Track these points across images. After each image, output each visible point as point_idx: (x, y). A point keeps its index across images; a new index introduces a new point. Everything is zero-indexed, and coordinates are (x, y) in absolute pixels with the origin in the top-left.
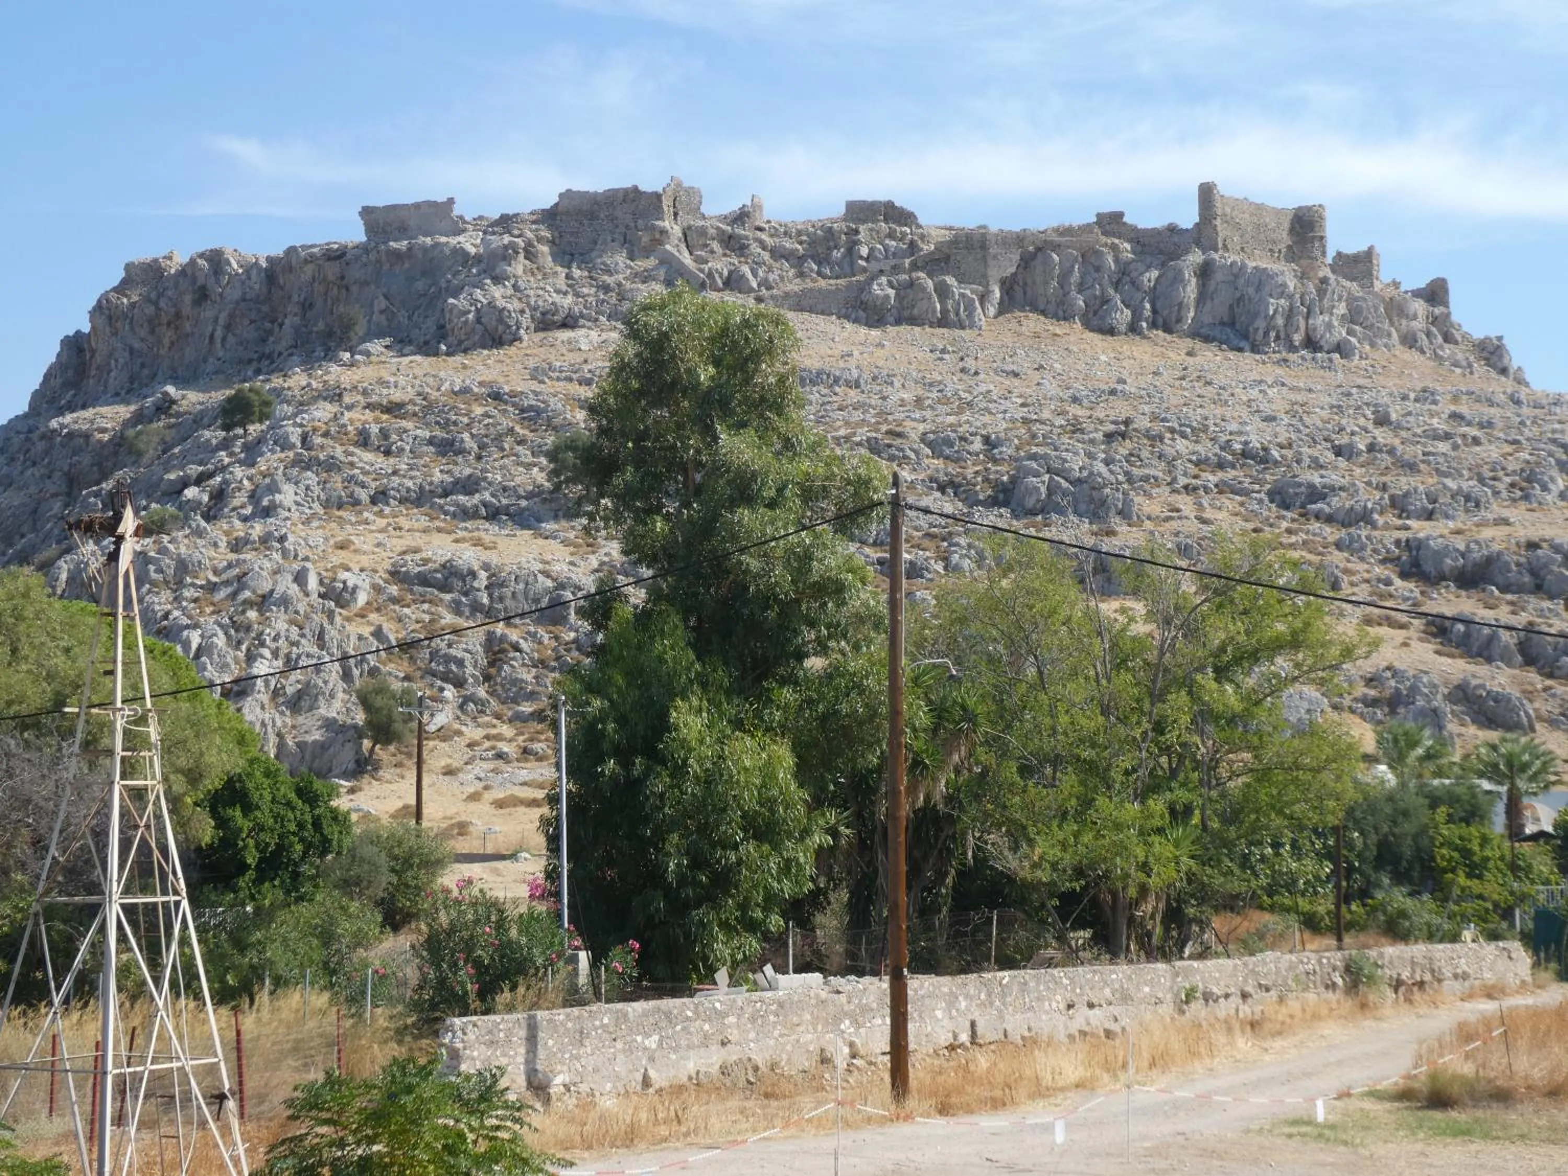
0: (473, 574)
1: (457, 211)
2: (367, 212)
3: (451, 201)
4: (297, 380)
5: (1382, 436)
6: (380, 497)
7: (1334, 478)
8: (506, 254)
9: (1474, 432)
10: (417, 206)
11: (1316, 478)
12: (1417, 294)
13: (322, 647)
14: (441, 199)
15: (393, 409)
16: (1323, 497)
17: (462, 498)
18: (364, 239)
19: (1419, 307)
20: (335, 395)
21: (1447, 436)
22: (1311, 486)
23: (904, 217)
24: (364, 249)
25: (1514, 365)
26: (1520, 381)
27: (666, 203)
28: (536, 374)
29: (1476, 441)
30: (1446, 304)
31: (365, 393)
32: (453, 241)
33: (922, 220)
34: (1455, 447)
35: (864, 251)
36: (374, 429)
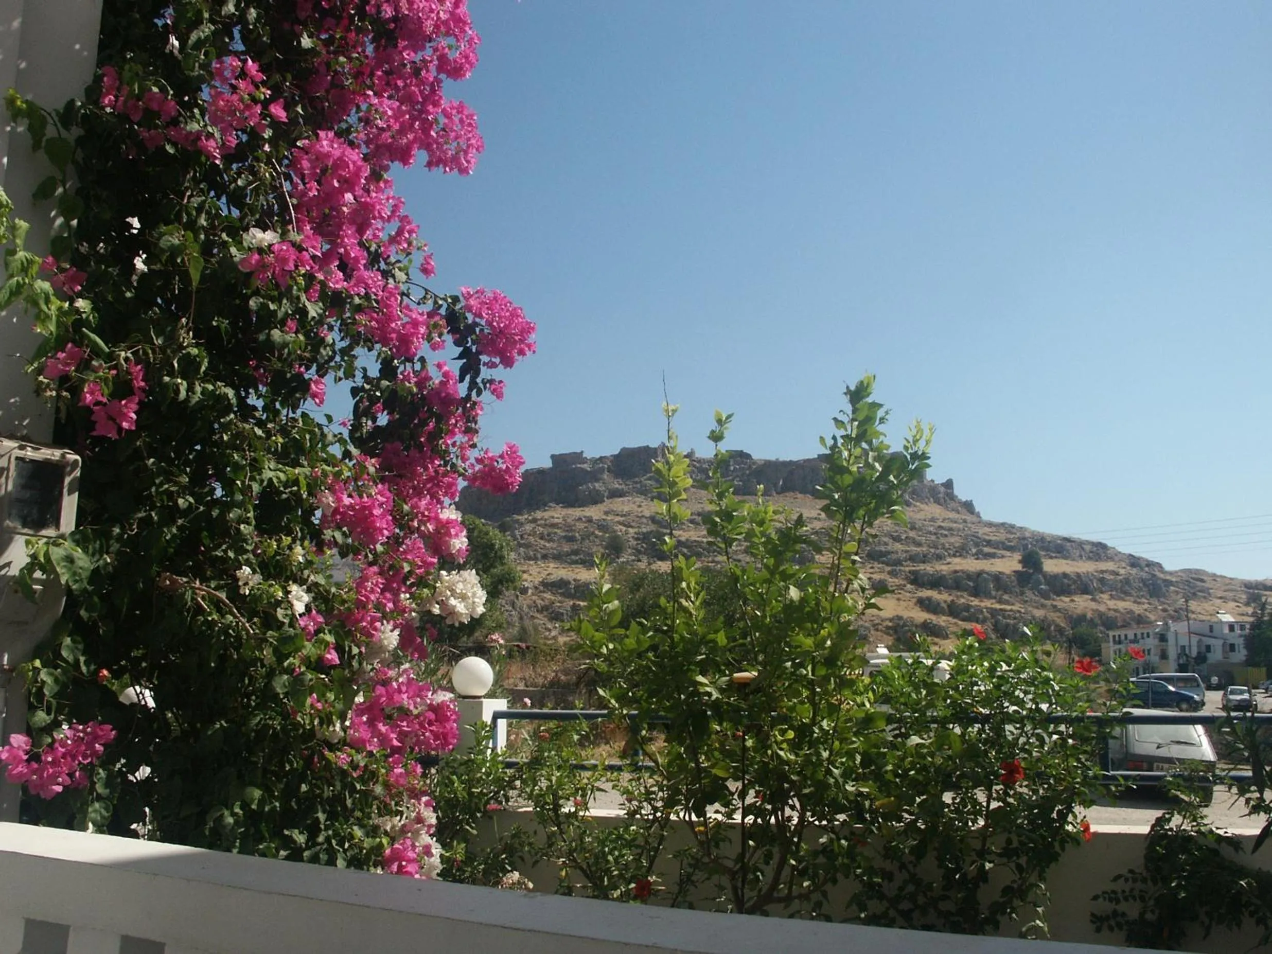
0: (569, 583)
1: (584, 455)
2: (553, 457)
3: (582, 452)
4: (522, 518)
5: (912, 534)
6: (545, 557)
7: (889, 548)
8: (602, 470)
9: (946, 532)
10: (570, 454)
11: (883, 549)
12: (942, 485)
13: (513, 607)
14: (579, 451)
15: (553, 525)
16: (885, 556)
17: (573, 557)
18: (551, 465)
19: (942, 489)
20: (534, 521)
21: (935, 534)
22: (881, 551)
23: (748, 456)
24: (550, 469)
25: (977, 510)
26: (978, 515)
27: (659, 452)
28: (606, 513)
29: (946, 536)
30: (952, 488)
31: (546, 520)
32: (582, 466)
33: (753, 457)
34: (938, 538)
35: (732, 468)
36: (546, 533)
